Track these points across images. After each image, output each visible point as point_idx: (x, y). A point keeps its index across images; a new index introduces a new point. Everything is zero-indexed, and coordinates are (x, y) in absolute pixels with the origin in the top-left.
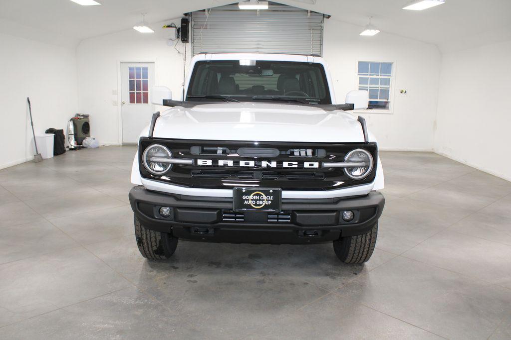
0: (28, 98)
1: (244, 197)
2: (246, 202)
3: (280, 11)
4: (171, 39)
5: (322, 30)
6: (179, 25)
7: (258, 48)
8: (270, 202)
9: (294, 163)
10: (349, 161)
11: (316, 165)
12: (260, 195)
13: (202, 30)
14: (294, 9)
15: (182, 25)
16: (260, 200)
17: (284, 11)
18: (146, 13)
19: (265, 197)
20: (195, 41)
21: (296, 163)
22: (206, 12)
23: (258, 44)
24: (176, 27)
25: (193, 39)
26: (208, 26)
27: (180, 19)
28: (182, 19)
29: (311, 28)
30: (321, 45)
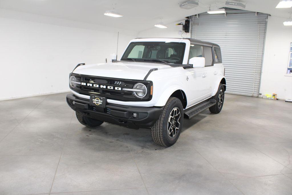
0: (106, 59)
1: (93, 100)
2: (94, 102)
3: (239, 13)
4: (180, 31)
5: (266, 23)
6: (184, 23)
7: (226, 35)
8: (101, 103)
9: (111, 87)
10: (136, 88)
11: (120, 89)
12: (98, 100)
13: (196, 26)
14: (247, 12)
15: (185, 24)
16: (98, 102)
17: (241, 13)
18: (162, 18)
19: (100, 101)
20: (193, 32)
21: (113, 87)
22: (197, 16)
23: (226, 33)
24: (183, 25)
25: (192, 31)
26: (200, 24)
27: (185, 21)
28: (186, 21)
29: (260, 23)
30: (265, 33)
